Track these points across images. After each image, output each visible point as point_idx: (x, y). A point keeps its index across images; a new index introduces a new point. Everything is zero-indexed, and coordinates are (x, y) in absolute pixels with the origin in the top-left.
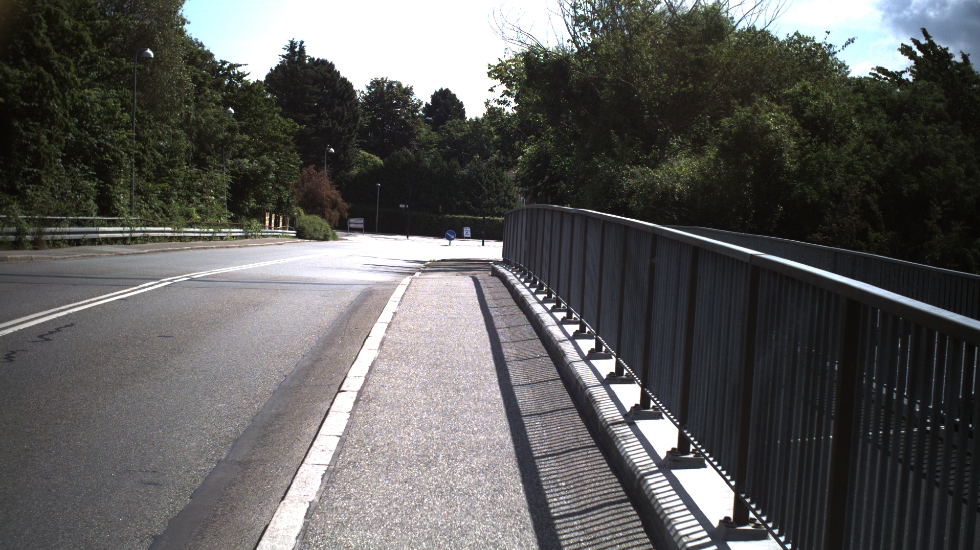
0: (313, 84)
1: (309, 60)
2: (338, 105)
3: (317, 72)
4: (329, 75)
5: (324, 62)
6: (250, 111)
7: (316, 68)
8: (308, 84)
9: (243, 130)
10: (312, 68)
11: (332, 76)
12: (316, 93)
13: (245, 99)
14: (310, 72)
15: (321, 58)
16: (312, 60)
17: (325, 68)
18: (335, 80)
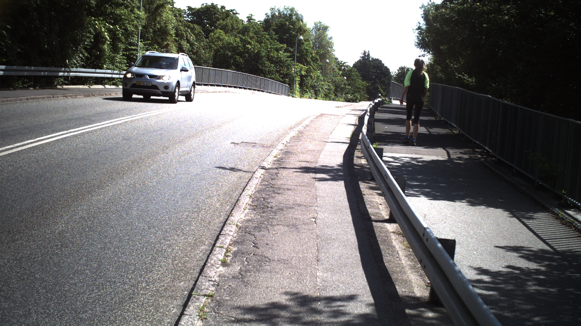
0: (373, 69)
1: (372, 58)
2: (383, 78)
3: (374, 63)
4: (379, 65)
5: (378, 60)
6: (351, 78)
7: (374, 62)
8: (371, 68)
9: (349, 85)
10: (372, 62)
11: (381, 65)
12: (374, 72)
13: (349, 74)
14: (372, 63)
15: (377, 58)
16: (373, 59)
17: (378, 62)
18: (382, 67)
